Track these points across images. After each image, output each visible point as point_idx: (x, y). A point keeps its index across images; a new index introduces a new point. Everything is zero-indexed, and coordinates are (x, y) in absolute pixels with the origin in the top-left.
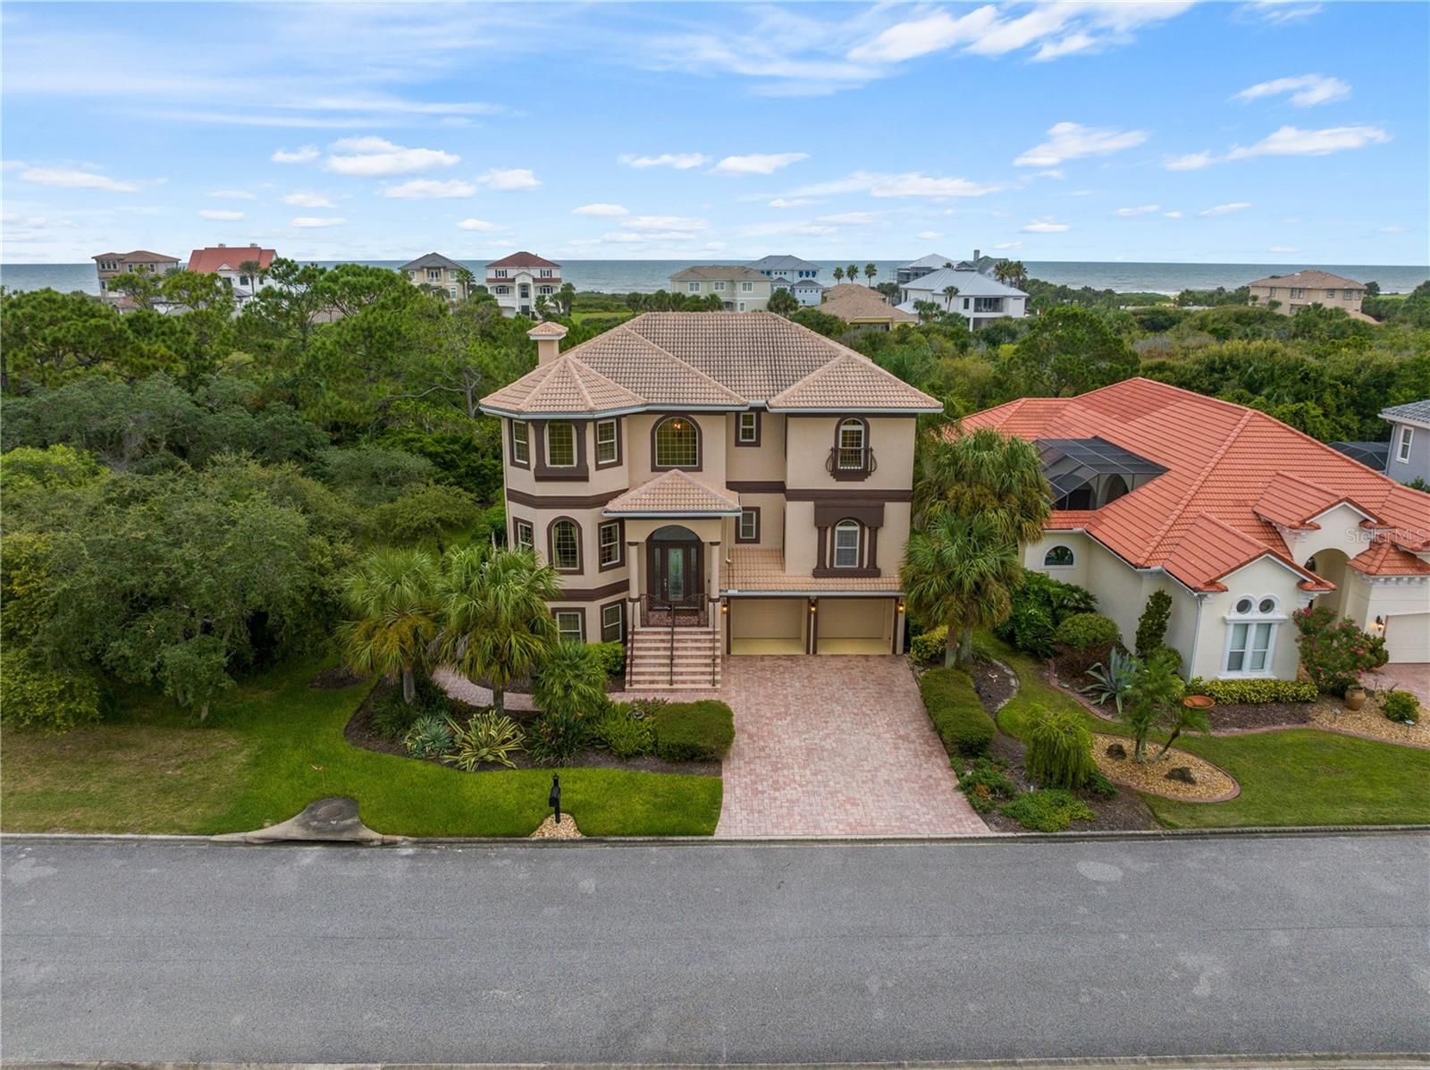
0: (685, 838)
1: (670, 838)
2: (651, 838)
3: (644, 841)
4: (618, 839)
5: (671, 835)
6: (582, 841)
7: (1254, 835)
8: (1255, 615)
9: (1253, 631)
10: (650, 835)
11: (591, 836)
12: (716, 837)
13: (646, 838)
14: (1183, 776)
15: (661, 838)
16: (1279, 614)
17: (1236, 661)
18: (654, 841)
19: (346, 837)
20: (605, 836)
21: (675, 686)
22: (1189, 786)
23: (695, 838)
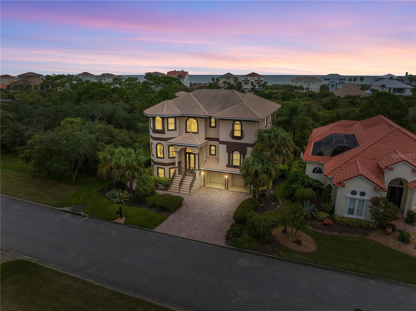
0: (146, 229)
1: (143, 228)
2: (138, 227)
3: (136, 227)
4: (131, 225)
5: (144, 227)
6: (124, 224)
7: (306, 265)
8: (358, 196)
9: (357, 202)
10: (138, 226)
11: (126, 224)
12: (153, 230)
13: (137, 227)
14: (298, 243)
15: (141, 228)
16: (367, 197)
17: (351, 211)
18: (139, 228)
19: (77, 213)
20: (129, 224)
21: (180, 192)
22: (299, 246)
23: (148, 229)
